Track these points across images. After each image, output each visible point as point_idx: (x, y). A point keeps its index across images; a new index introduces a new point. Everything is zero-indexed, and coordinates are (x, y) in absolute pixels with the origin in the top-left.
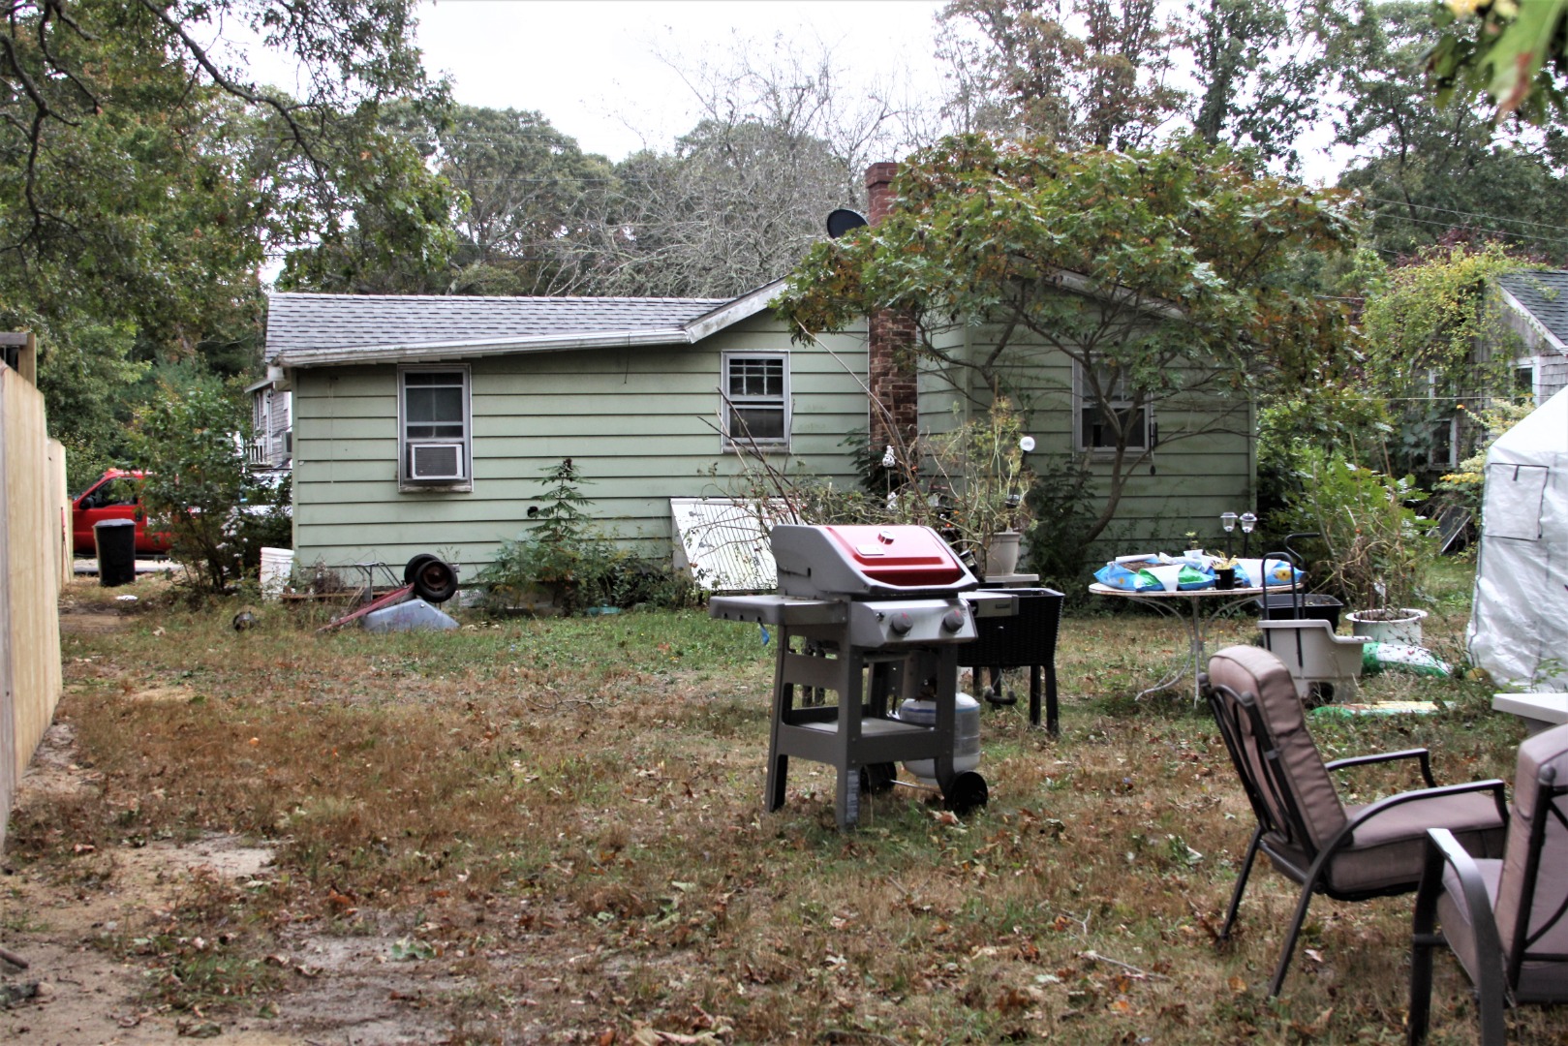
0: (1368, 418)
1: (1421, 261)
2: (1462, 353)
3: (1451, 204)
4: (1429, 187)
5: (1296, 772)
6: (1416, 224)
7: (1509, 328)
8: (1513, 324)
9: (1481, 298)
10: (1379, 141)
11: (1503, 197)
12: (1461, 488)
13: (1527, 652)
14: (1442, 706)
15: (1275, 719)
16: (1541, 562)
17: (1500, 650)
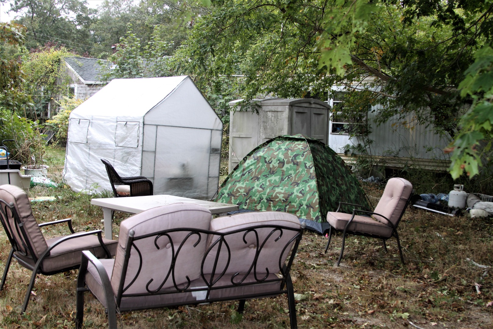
0: (26, 101)
1: (39, 51)
2: (53, 81)
3: (47, 34)
4: (40, 28)
5: (30, 230)
6: (36, 39)
7: (67, 75)
8: (69, 73)
9: (59, 64)
10: (25, 11)
11: (63, 33)
12: (52, 125)
13: (82, 180)
14: (58, 198)
15: (22, 212)
16: (87, 150)
17: (74, 179)
